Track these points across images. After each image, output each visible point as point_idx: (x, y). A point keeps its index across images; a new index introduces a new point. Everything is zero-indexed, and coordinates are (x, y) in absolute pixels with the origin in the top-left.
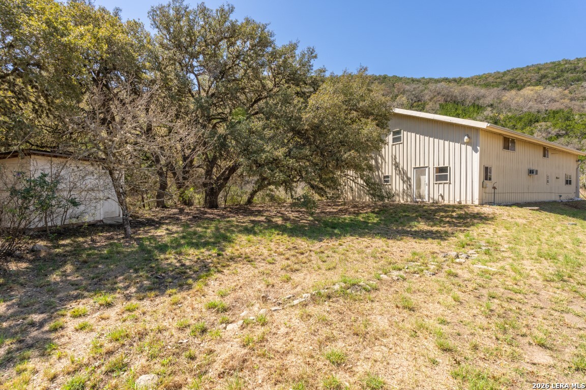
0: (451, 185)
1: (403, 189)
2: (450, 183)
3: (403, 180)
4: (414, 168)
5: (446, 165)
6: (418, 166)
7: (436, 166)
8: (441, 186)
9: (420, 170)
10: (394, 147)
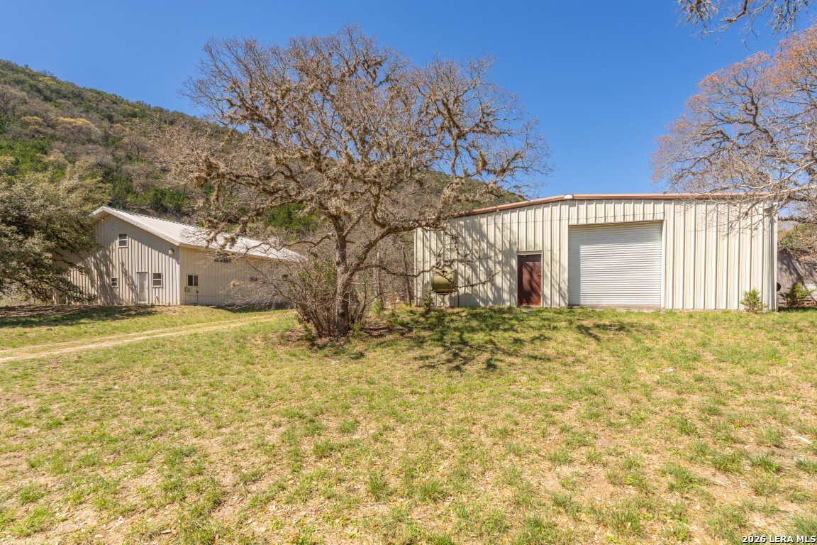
0: (164, 290)
1: (132, 299)
2: (163, 288)
3: (132, 289)
4: (138, 273)
5: (160, 272)
6: (140, 271)
7: (153, 272)
8: (157, 289)
9: (142, 275)
10: (120, 250)
